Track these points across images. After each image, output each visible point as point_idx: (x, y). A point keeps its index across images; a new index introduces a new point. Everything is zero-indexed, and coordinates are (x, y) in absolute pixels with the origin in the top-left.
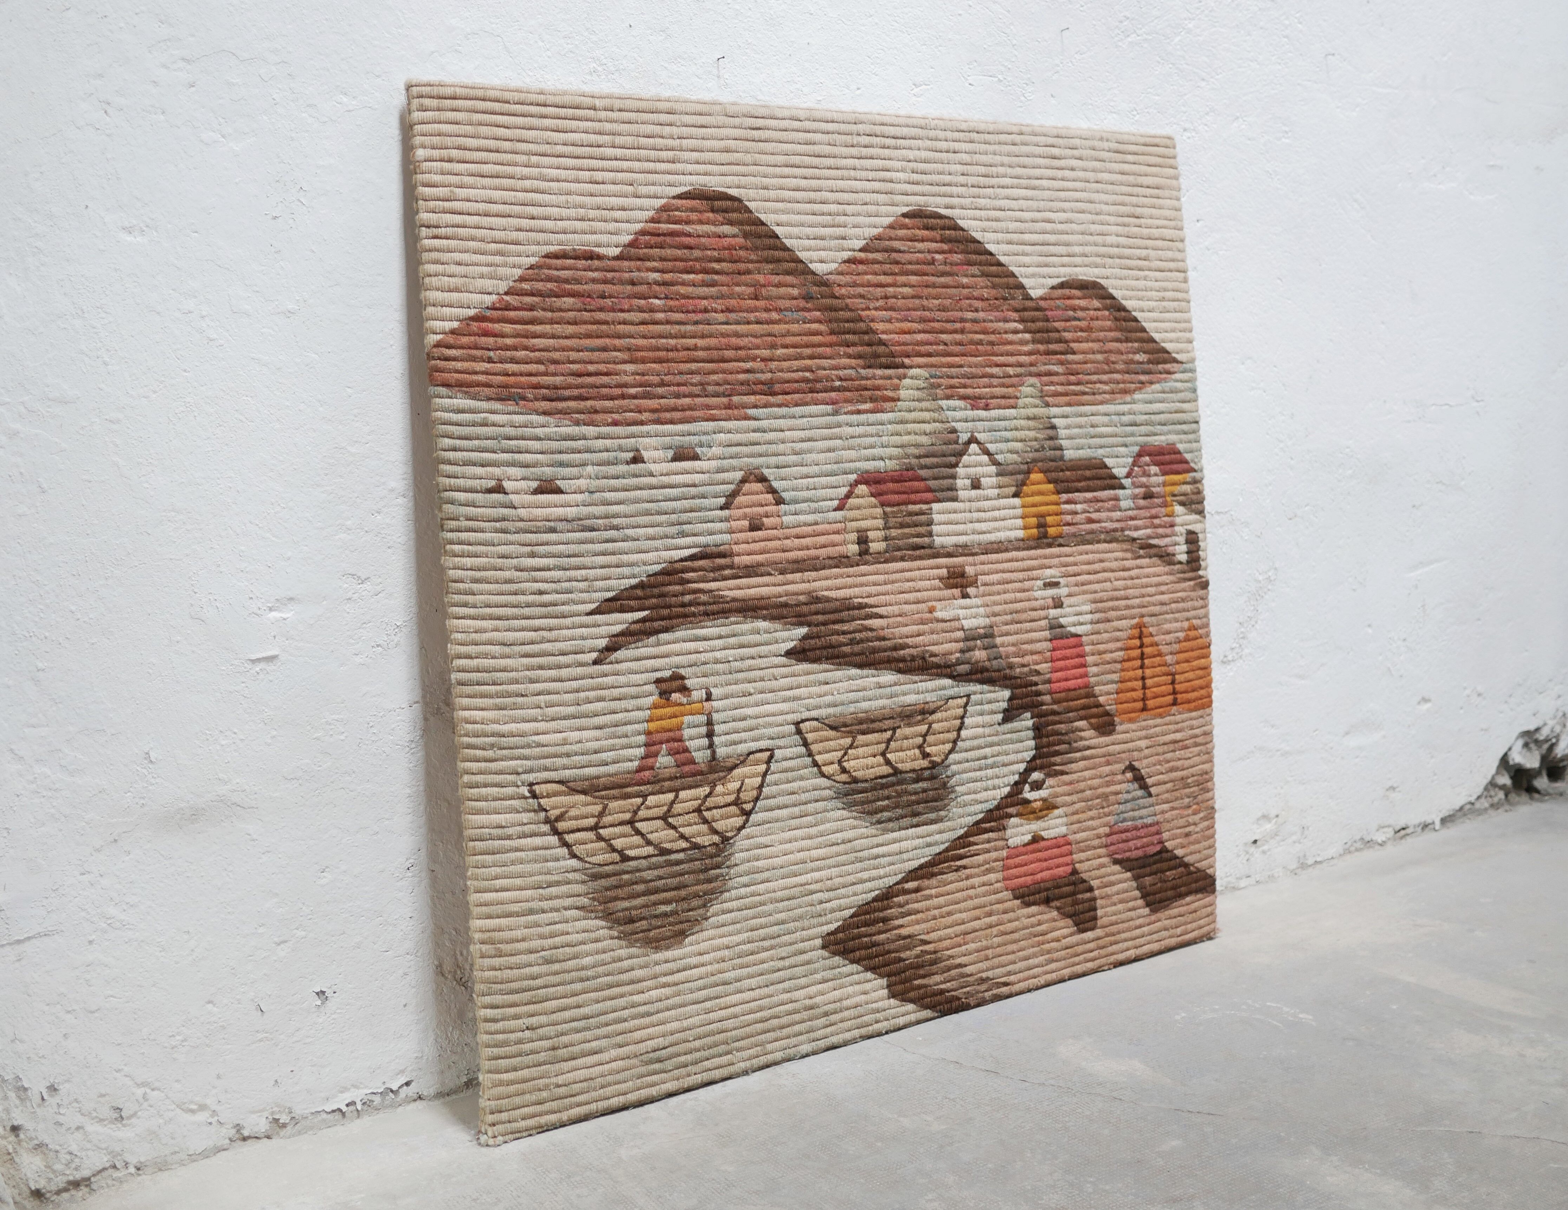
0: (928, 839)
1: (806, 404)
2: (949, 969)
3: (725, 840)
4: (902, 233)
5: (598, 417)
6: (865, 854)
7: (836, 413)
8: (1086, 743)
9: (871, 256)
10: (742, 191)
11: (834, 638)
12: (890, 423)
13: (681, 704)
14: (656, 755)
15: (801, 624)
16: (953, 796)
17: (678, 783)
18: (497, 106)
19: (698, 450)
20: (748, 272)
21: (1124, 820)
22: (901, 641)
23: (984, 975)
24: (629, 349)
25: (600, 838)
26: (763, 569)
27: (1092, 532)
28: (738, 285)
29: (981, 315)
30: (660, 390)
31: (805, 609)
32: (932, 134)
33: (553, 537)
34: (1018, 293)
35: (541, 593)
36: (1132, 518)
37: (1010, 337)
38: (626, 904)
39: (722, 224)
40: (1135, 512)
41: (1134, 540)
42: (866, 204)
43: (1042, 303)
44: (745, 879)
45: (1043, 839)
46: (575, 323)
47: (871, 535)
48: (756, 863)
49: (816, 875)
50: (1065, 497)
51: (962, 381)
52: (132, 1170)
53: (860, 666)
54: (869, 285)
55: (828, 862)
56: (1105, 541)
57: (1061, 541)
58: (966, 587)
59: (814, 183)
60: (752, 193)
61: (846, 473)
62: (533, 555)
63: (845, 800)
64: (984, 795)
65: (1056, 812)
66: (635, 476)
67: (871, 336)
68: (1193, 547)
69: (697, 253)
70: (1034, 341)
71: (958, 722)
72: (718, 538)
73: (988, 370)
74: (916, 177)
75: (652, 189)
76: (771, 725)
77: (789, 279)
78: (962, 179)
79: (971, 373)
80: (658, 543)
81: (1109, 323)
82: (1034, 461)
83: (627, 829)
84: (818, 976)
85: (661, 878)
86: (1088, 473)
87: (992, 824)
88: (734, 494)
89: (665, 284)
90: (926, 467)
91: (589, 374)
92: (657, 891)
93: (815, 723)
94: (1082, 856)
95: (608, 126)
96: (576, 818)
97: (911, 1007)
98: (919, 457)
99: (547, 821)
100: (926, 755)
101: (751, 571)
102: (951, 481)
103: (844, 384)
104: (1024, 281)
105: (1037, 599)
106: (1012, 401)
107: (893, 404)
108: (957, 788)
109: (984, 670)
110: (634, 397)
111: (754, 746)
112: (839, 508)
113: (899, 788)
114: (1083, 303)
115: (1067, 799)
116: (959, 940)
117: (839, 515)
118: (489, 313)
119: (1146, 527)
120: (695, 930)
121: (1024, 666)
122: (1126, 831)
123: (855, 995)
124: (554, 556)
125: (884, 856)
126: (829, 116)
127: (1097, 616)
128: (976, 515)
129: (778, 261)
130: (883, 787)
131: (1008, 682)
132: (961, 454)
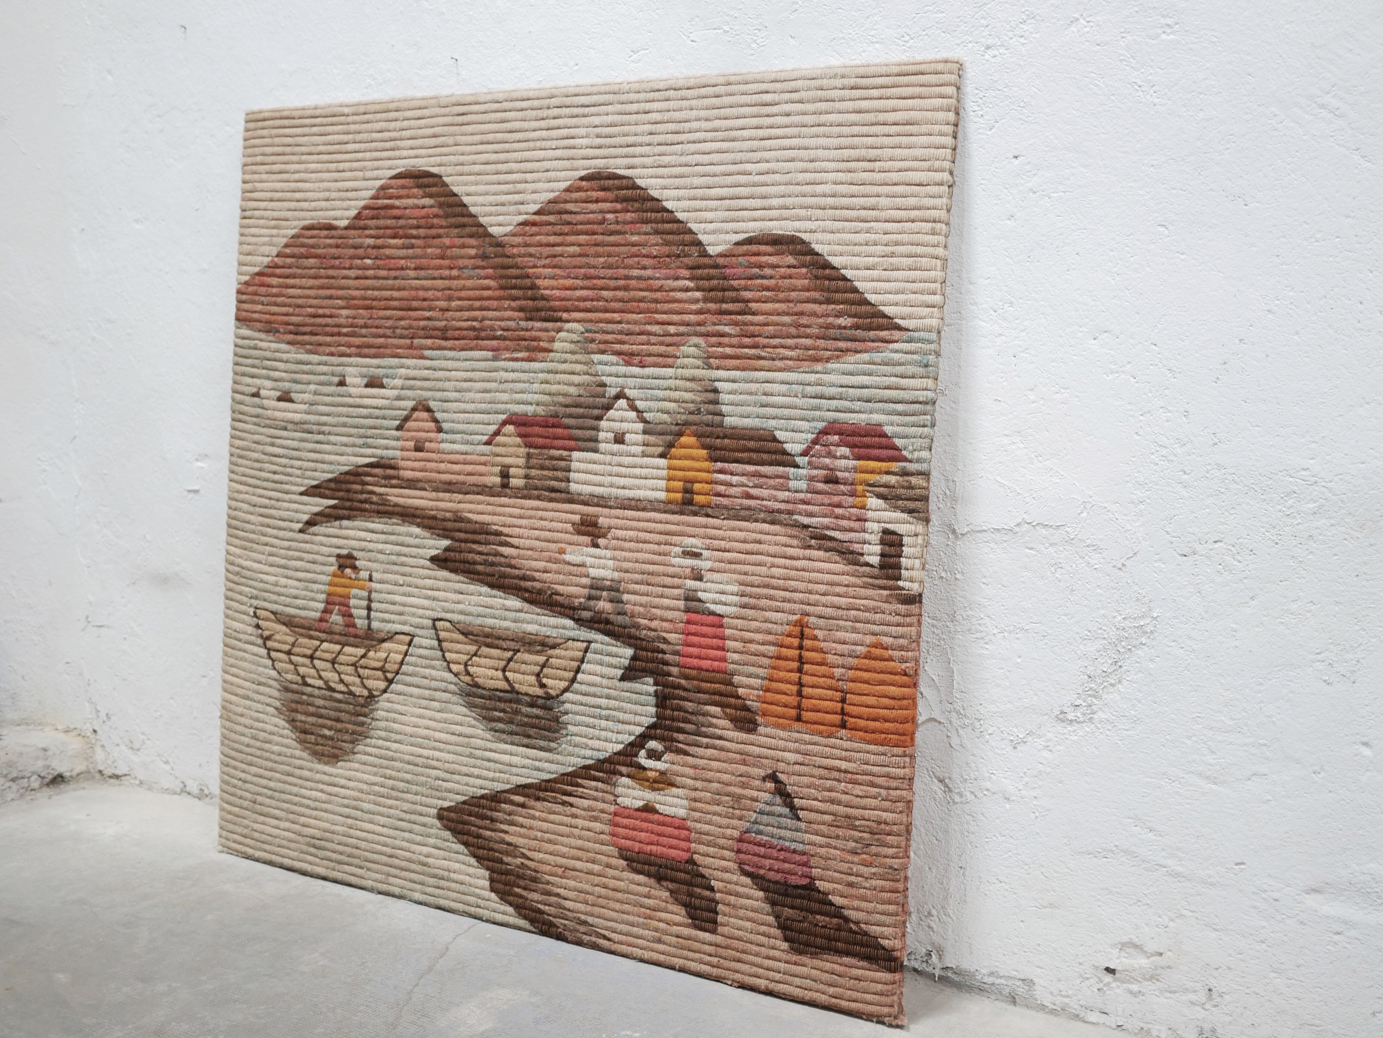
0: (537, 763)
1: (471, 349)
2: (549, 893)
3: (371, 696)
4: (575, 195)
5: (321, 349)
6: (479, 753)
7: (495, 359)
8: (719, 732)
9: (545, 218)
10: (443, 168)
11: (471, 556)
12: (542, 372)
13: (350, 578)
14: (331, 613)
15: (446, 537)
16: (564, 732)
17: (343, 639)
18: (286, 122)
19: (385, 381)
20: (439, 236)
21: (759, 832)
22: (528, 573)
23: (583, 917)
24: (346, 298)
25: (291, 662)
26: (420, 485)
27: (749, 508)
28: (430, 247)
29: (649, 272)
30: (364, 331)
31: (450, 525)
32: (624, 97)
33: (284, 433)
34: (694, 250)
35: (275, 473)
36: (804, 502)
37: (679, 295)
38: (303, 718)
39: (423, 197)
40: (809, 495)
41: (806, 527)
42: (548, 171)
43: (721, 261)
44: (383, 734)
45: (657, 812)
46: (315, 278)
47: (512, 471)
48: (392, 724)
49: (437, 754)
50: (719, 465)
51: (619, 337)
52: (137, 782)
53: (492, 586)
54: (541, 245)
55: (448, 747)
56: (764, 521)
57: (710, 511)
58: (599, 537)
59: (502, 156)
60: (449, 170)
61: (498, 413)
62: (273, 445)
63: (466, 699)
64: (596, 744)
65: (675, 790)
66: (339, 395)
67: (534, 291)
68: (892, 550)
69: (402, 222)
70: (706, 300)
71: (575, 664)
72: (390, 453)
73: (649, 328)
74: (599, 141)
75: (376, 173)
76: (413, 615)
77: (472, 241)
78: (647, 139)
79: (629, 329)
80: (349, 450)
81: (806, 282)
82: (686, 423)
83: (307, 661)
84: (432, 841)
85: (326, 708)
86: (751, 444)
87: (601, 774)
88: (406, 419)
89: (374, 247)
90: (570, 416)
91: (320, 316)
92: (321, 716)
93: (448, 624)
94: (702, 848)
95: (352, 127)
96: (279, 642)
97: (510, 910)
98: (567, 406)
99: (261, 636)
100: (543, 686)
101: (412, 484)
102: (593, 433)
103: (505, 334)
104: (702, 237)
105: (674, 566)
106: (670, 361)
107: (546, 354)
108: (569, 727)
109: (608, 622)
110: (346, 335)
111: (399, 628)
112: (488, 443)
113: (515, 706)
114: (773, 260)
115: (690, 782)
116: (560, 871)
117: (487, 449)
118: (267, 270)
119: (825, 516)
120: (346, 758)
121: (650, 629)
122: (759, 844)
123: (460, 872)
124: (284, 447)
125: (495, 762)
126: (525, 95)
127: (745, 600)
128: (616, 469)
129: (464, 226)
130: (500, 700)
131: (632, 641)
132: (608, 407)
